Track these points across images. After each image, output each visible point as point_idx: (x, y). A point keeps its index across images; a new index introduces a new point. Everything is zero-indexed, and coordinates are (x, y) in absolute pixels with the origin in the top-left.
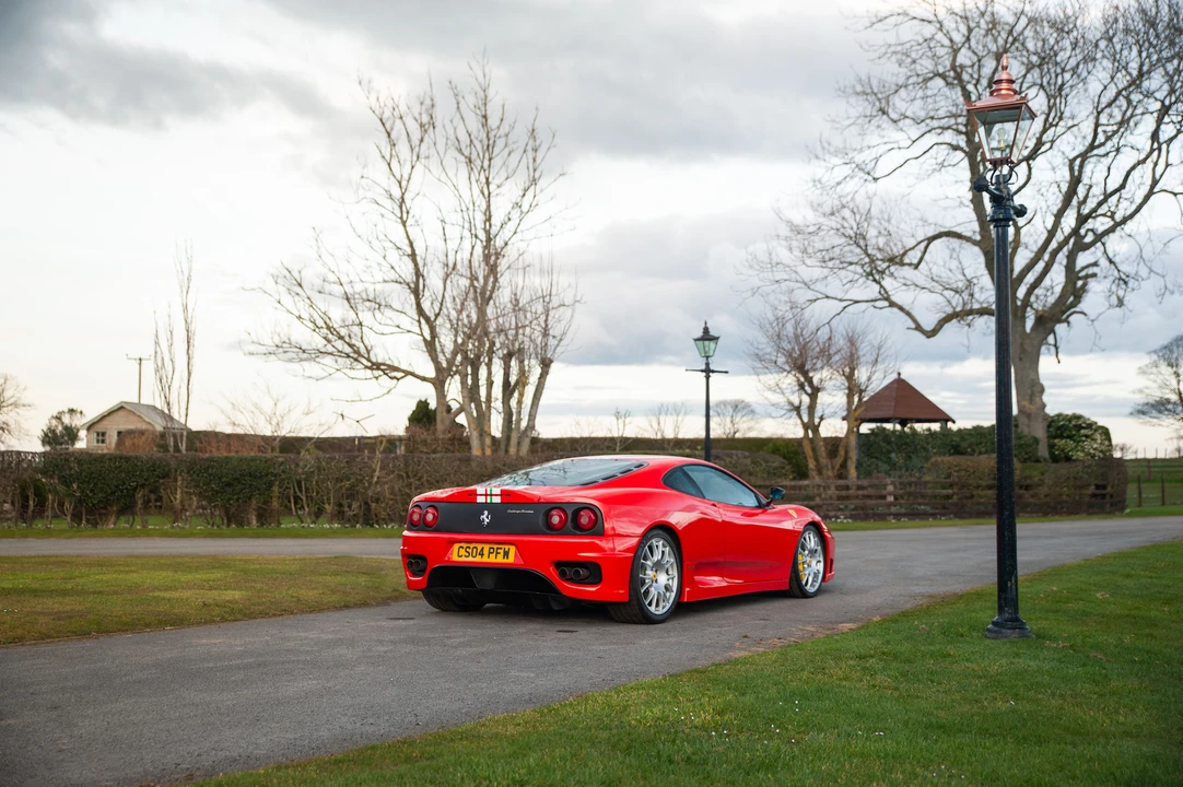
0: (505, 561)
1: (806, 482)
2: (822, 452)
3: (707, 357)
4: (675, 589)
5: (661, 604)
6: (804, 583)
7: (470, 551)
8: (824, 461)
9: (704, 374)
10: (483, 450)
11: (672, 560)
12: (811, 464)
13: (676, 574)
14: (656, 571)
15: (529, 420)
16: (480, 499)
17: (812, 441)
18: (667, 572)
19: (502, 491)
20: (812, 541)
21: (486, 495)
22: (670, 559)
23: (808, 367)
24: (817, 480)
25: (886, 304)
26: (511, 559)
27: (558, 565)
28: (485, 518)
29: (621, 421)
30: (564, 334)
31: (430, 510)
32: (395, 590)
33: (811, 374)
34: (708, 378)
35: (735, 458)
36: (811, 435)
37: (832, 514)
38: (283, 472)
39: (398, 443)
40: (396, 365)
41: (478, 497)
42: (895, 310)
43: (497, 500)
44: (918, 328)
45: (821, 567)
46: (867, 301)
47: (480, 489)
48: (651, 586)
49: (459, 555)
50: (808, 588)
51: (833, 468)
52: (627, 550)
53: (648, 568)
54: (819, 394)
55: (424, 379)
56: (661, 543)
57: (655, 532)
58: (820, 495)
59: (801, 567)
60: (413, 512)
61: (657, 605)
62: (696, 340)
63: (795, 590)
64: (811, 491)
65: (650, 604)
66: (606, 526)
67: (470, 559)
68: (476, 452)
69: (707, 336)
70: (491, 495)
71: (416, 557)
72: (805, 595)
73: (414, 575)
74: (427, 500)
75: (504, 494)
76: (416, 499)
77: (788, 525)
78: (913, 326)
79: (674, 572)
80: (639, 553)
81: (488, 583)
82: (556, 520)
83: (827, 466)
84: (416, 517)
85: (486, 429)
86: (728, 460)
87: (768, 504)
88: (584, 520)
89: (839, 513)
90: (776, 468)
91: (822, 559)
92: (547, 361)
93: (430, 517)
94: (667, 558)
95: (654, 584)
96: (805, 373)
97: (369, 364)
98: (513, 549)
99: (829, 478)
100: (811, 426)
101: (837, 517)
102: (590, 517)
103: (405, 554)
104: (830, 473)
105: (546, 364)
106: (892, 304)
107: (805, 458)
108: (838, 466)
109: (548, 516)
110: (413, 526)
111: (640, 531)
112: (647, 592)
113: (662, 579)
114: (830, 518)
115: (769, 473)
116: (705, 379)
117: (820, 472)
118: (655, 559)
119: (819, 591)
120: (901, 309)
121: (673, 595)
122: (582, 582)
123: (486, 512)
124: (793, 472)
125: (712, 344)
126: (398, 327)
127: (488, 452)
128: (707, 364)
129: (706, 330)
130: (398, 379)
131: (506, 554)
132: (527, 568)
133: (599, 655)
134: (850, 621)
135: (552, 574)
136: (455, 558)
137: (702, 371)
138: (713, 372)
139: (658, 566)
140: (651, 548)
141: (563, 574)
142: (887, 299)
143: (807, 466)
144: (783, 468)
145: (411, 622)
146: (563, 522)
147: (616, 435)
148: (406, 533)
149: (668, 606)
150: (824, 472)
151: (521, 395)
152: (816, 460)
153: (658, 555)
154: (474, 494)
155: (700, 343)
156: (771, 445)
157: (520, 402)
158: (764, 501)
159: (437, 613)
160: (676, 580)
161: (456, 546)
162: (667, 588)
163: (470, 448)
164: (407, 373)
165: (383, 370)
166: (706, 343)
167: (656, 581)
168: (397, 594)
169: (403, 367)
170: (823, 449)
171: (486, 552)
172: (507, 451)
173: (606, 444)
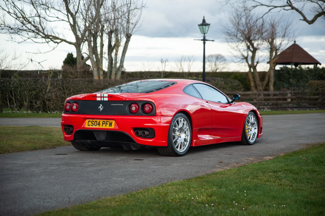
0: (110, 127)
1: (250, 92)
2: (258, 78)
3: (204, 34)
4: (189, 140)
5: (182, 147)
6: (248, 138)
7: (94, 123)
8: (258, 82)
9: (203, 41)
10: (99, 77)
11: (188, 127)
12: (252, 84)
13: (189, 134)
14: (180, 132)
15: (121, 63)
16: (98, 99)
17: (253, 73)
18: (185, 133)
19: (108, 95)
20: (252, 119)
21: (101, 97)
22: (187, 127)
23: (252, 38)
24: (255, 92)
25: (290, 8)
26: (113, 127)
27: (135, 129)
28: (101, 108)
29: (163, 64)
30: (137, 22)
31: (74, 104)
32: (58, 141)
33: (253, 42)
34: (204, 43)
35: (216, 81)
36: (252, 70)
37: (261, 107)
38: (3, 86)
39: (58, 73)
40: (57, 36)
41: (97, 98)
42: (294, 11)
43: (106, 99)
44: (305, 19)
45: (256, 131)
46: (281, 7)
47: (98, 94)
48: (178, 139)
49: (88, 125)
50: (250, 140)
51: (262, 86)
52: (167, 123)
53: (177, 131)
54: (257, 51)
55: (70, 43)
56: (182, 119)
57: (179, 114)
58: (256, 99)
59: (247, 131)
60: (67, 105)
61: (181, 148)
62: (199, 25)
63: (244, 141)
64: (252, 97)
65: (177, 147)
66: (157, 111)
67: (94, 127)
68: (96, 77)
69: (204, 24)
70: (103, 97)
71: (69, 126)
72: (248, 144)
73: (67, 134)
74: (73, 99)
75: (109, 96)
76: (68, 99)
77: (241, 112)
78: (303, 18)
79: (189, 133)
80: (172, 124)
81: (102, 137)
82: (134, 108)
83: (260, 85)
84: (68, 107)
85: (100, 67)
86: (213, 82)
87: (232, 102)
88: (147, 109)
89: (265, 107)
90: (236, 86)
91: (257, 127)
92: (129, 35)
93: (74, 107)
94: (185, 126)
95: (179, 138)
96: (250, 41)
97: (44, 36)
98: (114, 122)
99: (260, 90)
100: (252, 66)
101: (264, 109)
102: (150, 108)
103: (63, 125)
104: (261, 88)
105: (128, 37)
106: (293, 8)
107: (249, 81)
108: (265, 85)
109: (130, 107)
110: (67, 111)
111: (173, 114)
112: (176, 142)
113: (183, 136)
114: (261, 109)
115: (232, 88)
116: (203, 44)
117: (256, 88)
118: (180, 127)
119: (256, 142)
120: (297, 10)
121: (188, 143)
122: (146, 137)
123: (101, 105)
124: (244, 88)
125: (207, 27)
126: (58, 18)
127: (102, 78)
128: (204, 37)
129: (204, 21)
130: (58, 43)
131: (111, 124)
132: (120, 131)
133: (154, 170)
134: (270, 155)
135: (132, 134)
136: (87, 126)
137: (202, 40)
138: (207, 40)
139: (181, 130)
140: (178, 122)
141: (137, 133)
142: (291, 5)
143: (250, 85)
144: (239, 86)
145: (66, 156)
146: (137, 110)
147: (161, 70)
148: (63, 115)
149: (186, 148)
150: (258, 88)
151: (117, 51)
152: (255, 82)
153: (181, 125)
154: (95, 96)
155: (201, 27)
156: (233, 75)
157: (116, 55)
158: (230, 101)
159: (78, 151)
160: (189, 136)
161: (87, 121)
162: (185, 140)
163: (93, 76)
164: (62, 40)
165: (51, 39)
166: (204, 27)
167: (180, 137)
168: (59, 143)
169: (61, 37)
170: (258, 77)
171: (101, 123)
172: (110, 77)
173: (157, 74)
